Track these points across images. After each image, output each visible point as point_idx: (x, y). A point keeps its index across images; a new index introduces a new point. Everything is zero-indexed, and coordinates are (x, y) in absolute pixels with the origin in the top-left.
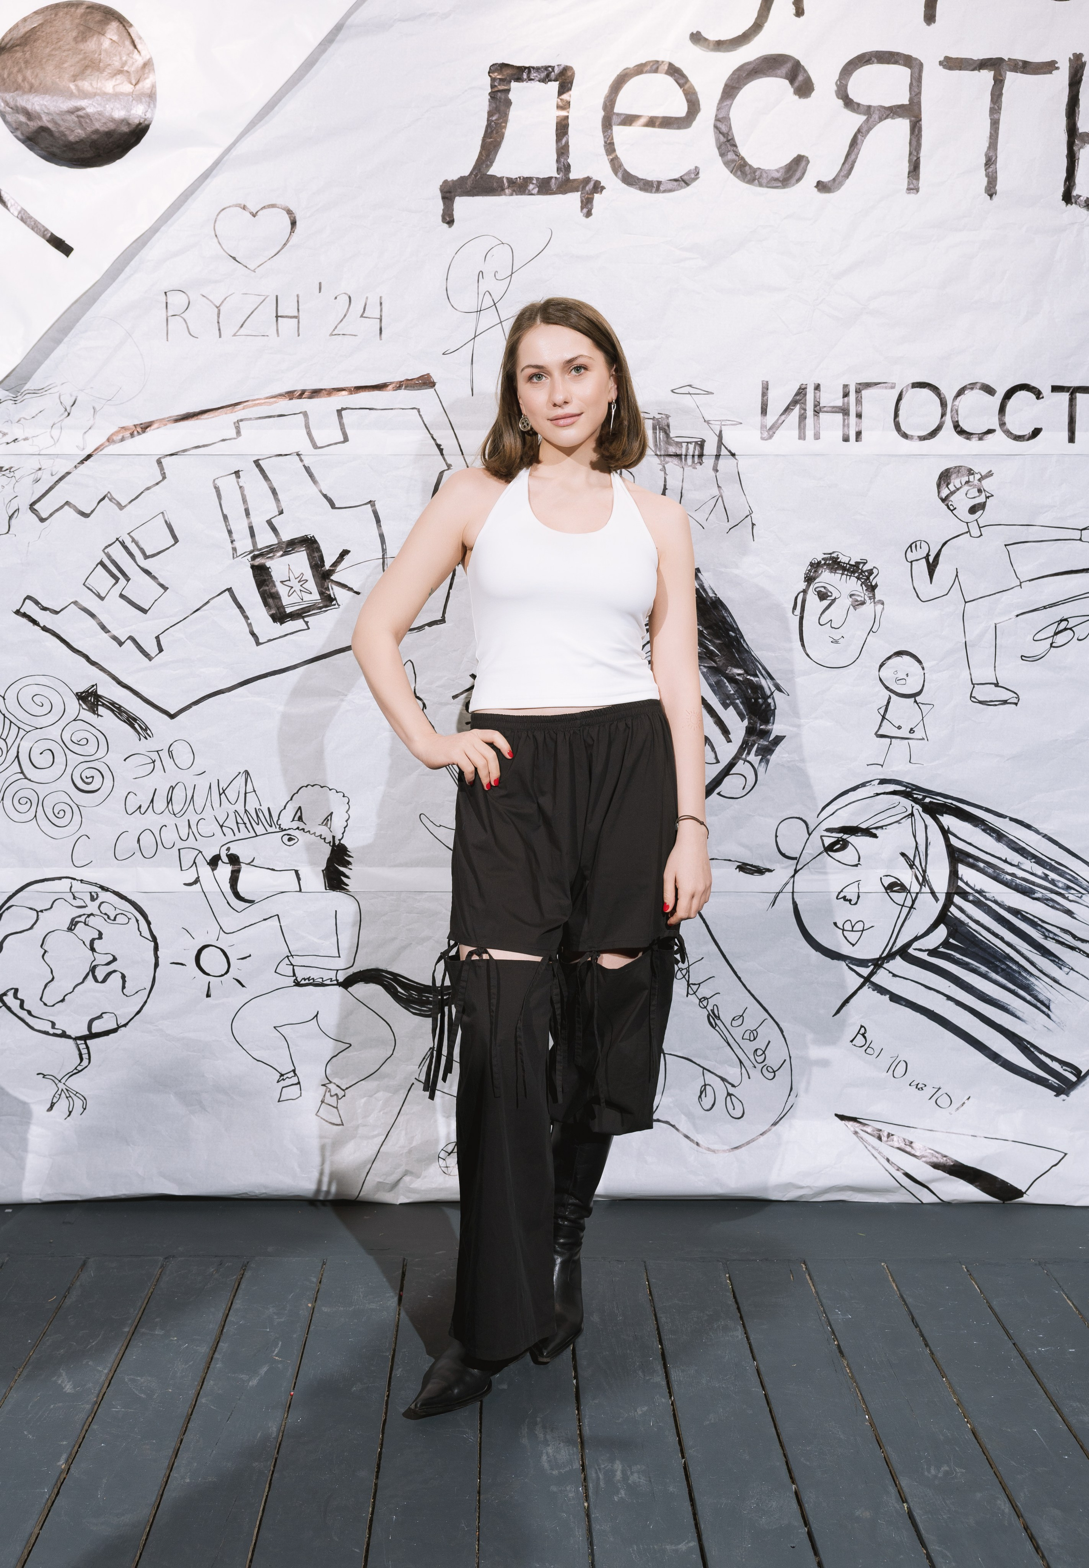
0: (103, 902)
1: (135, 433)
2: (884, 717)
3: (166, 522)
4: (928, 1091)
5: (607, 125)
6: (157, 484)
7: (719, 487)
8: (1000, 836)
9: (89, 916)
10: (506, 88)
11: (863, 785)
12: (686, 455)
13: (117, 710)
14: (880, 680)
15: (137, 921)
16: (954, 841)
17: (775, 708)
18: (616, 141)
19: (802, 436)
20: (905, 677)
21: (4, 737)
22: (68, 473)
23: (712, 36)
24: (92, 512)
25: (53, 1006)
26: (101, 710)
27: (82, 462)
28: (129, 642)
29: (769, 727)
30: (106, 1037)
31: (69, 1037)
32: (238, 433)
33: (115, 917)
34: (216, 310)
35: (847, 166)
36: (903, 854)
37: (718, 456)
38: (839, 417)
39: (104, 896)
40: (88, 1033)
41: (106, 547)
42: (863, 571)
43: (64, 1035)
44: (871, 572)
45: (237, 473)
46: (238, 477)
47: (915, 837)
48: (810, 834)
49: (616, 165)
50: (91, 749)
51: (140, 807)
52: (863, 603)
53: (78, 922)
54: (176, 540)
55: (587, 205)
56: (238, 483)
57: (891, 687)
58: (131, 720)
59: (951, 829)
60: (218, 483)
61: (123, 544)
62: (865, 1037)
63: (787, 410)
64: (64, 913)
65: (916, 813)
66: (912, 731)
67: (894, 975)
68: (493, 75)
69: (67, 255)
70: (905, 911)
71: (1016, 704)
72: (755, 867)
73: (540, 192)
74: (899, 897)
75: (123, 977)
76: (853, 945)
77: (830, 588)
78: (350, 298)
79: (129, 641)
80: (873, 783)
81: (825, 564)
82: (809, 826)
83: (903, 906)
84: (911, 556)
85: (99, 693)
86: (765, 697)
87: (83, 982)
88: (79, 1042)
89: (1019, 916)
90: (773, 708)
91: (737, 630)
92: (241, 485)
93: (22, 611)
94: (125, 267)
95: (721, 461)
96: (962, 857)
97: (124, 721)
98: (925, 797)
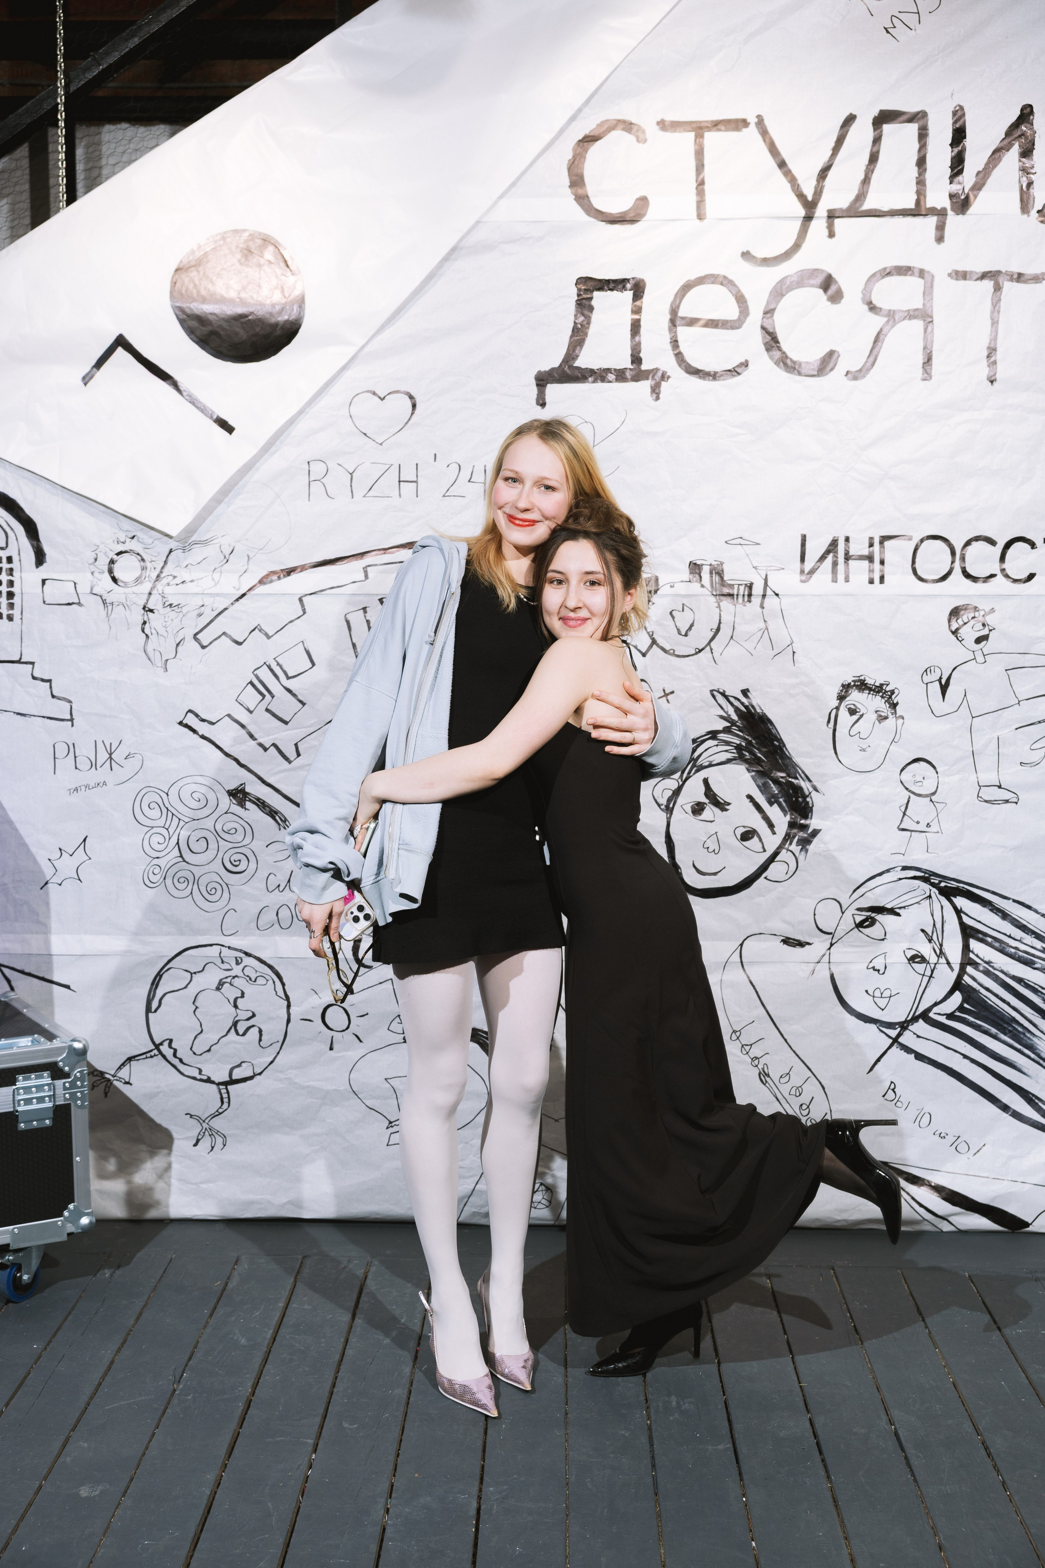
0: (246, 966)
1: (282, 576)
2: (904, 814)
3: (305, 649)
4: (950, 1139)
5: (673, 323)
6: (299, 618)
7: (765, 621)
8: (1005, 915)
9: (234, 977)
10: (589, 296)
11: (888, 871)
12: (737, 595)
13: (262, 804)
14: (901, 782)
15: (274, 982)
16: (966, 919)
17: (813, 806)
18: (680, 339)
19: (835, 580)
20: (922, 780)
21: (167, 826)
22: (226, 609)
23: (760, 254)
24: (245, 640)
25: (201, 1055)
26: (248, 805)
27: (237, 600)
28: (273, 749)
29: (808, 822)
30: (243, 1084)
31: (213, 1082)
32: (366, 577)
33: (256, 979)
34: (350, 476)
35: (871, 359)
36: (923, 931)
37: (764, 596)
38: (866, 563)
39: (247, 961)
40: (228, 1079)
41: (256, 670)
42: (886, 692)
43: (209, 1081)
44: (893, 692)
45: (364, 609)
46: (365, 612)
47: (932, 915)
48: (843, 913)
49: (679, 357)
50: (239, 837)
51: (279, 886)
52: (886, 718)
53: (225, 983)
54: (313, 664)
55: (655, 391)
56: (365, 617)
57: (910, 788)
58: (272, 813)
59: (963, 909)
60: (349, 617)
61: (269, 667)
62: (895, 1092)
63: (823, 558)
64: (213, 976)
65: (933, 895)
66: (928, 825)
67: (918, 1036)
68: (579, 286)
69: (231, 434)
70: (926, 979)
71: (1016, 803)
72: (796, 940)
73: (617, 380)
74: (920, 968)
75: (260, 1031)
76: (883, 1010)
77: (858, 705)
78: (459, 466)
79: (272, 747)
80: (896, 869)
81: (854, 685)
82: (843, 906)
83: (923, 975)
84: (927, 679)
85: (247, 790)
86: (805, 797)
87: (226, 1035)
88: (221, 1087)
89: (1022, 984)
90: (811, 806)
91: (780, 740)
92: (368, 618)
93: (184, 722)
94: (276, 441)
95: (767, 600)
96: (972, 933)
97: (267, 814)
98: (940, 882)
